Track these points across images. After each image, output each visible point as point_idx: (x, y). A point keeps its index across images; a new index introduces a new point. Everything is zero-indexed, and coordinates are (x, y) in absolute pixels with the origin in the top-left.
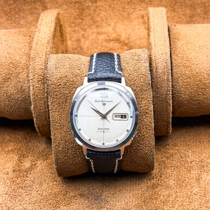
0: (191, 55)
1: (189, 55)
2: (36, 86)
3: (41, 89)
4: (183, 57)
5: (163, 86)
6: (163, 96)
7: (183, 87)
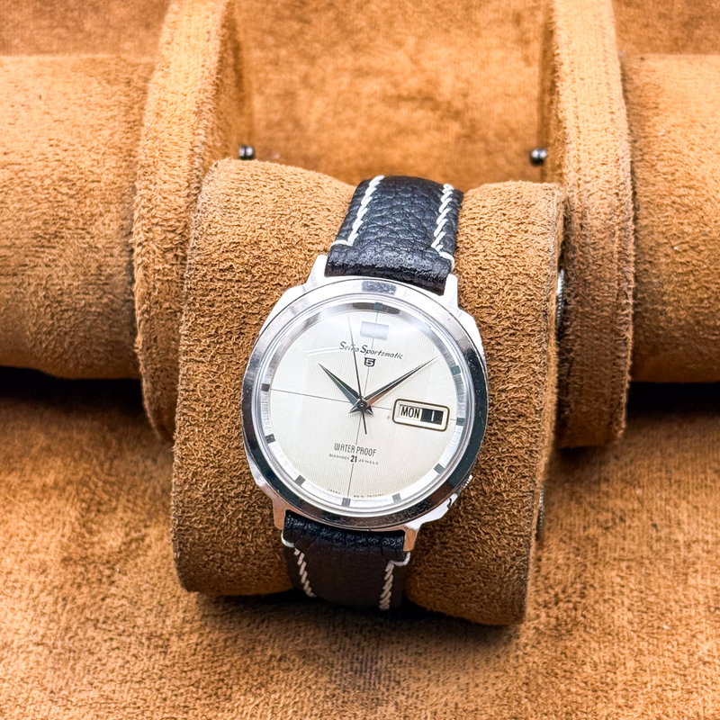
0: (703, 166)
1: (695, 167)
2: (157, 267)
3: (171, 281)
4: (673, 174)
5: (605, 276)
6: (602, 311)
7: (670, 282)
